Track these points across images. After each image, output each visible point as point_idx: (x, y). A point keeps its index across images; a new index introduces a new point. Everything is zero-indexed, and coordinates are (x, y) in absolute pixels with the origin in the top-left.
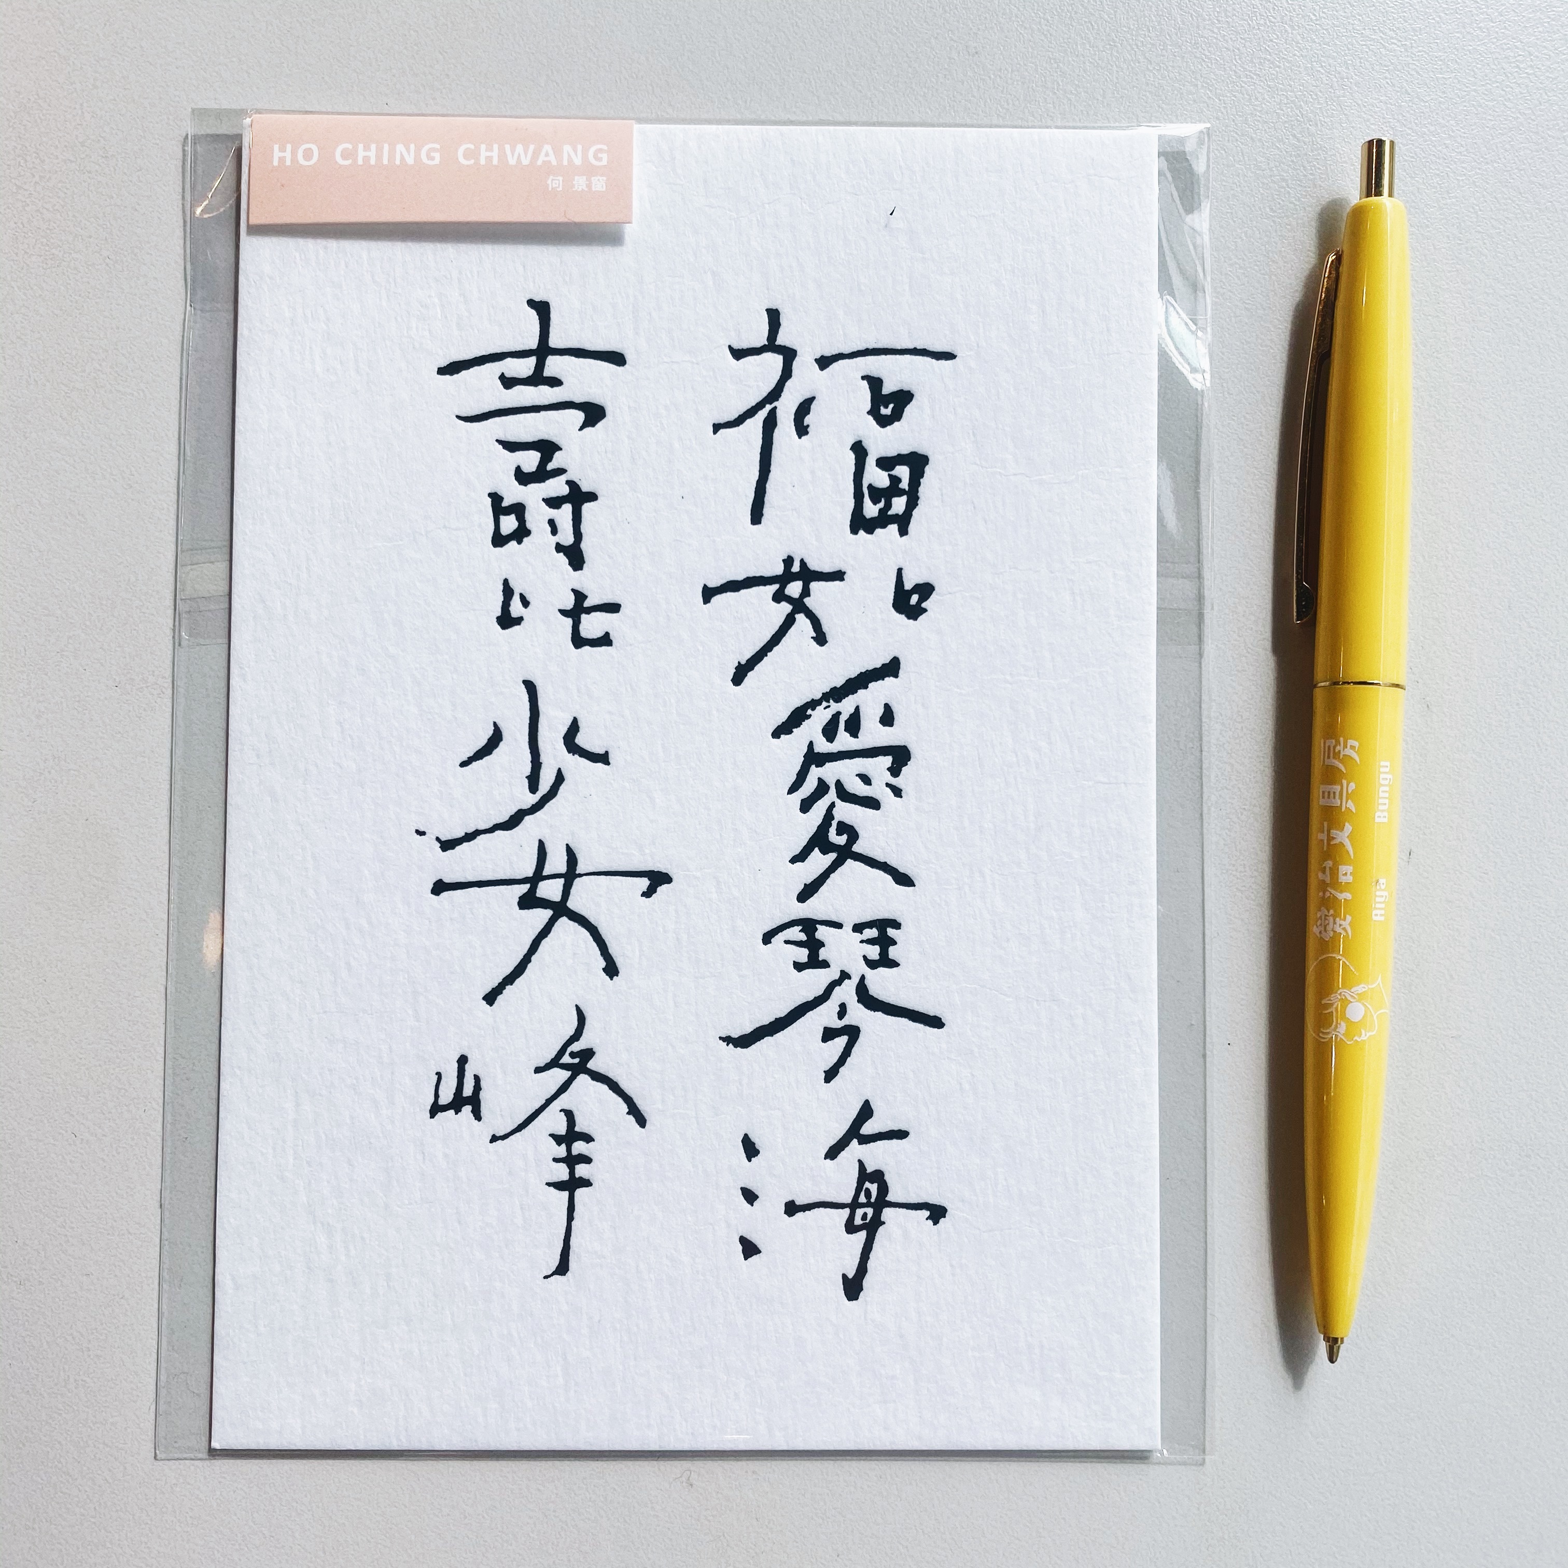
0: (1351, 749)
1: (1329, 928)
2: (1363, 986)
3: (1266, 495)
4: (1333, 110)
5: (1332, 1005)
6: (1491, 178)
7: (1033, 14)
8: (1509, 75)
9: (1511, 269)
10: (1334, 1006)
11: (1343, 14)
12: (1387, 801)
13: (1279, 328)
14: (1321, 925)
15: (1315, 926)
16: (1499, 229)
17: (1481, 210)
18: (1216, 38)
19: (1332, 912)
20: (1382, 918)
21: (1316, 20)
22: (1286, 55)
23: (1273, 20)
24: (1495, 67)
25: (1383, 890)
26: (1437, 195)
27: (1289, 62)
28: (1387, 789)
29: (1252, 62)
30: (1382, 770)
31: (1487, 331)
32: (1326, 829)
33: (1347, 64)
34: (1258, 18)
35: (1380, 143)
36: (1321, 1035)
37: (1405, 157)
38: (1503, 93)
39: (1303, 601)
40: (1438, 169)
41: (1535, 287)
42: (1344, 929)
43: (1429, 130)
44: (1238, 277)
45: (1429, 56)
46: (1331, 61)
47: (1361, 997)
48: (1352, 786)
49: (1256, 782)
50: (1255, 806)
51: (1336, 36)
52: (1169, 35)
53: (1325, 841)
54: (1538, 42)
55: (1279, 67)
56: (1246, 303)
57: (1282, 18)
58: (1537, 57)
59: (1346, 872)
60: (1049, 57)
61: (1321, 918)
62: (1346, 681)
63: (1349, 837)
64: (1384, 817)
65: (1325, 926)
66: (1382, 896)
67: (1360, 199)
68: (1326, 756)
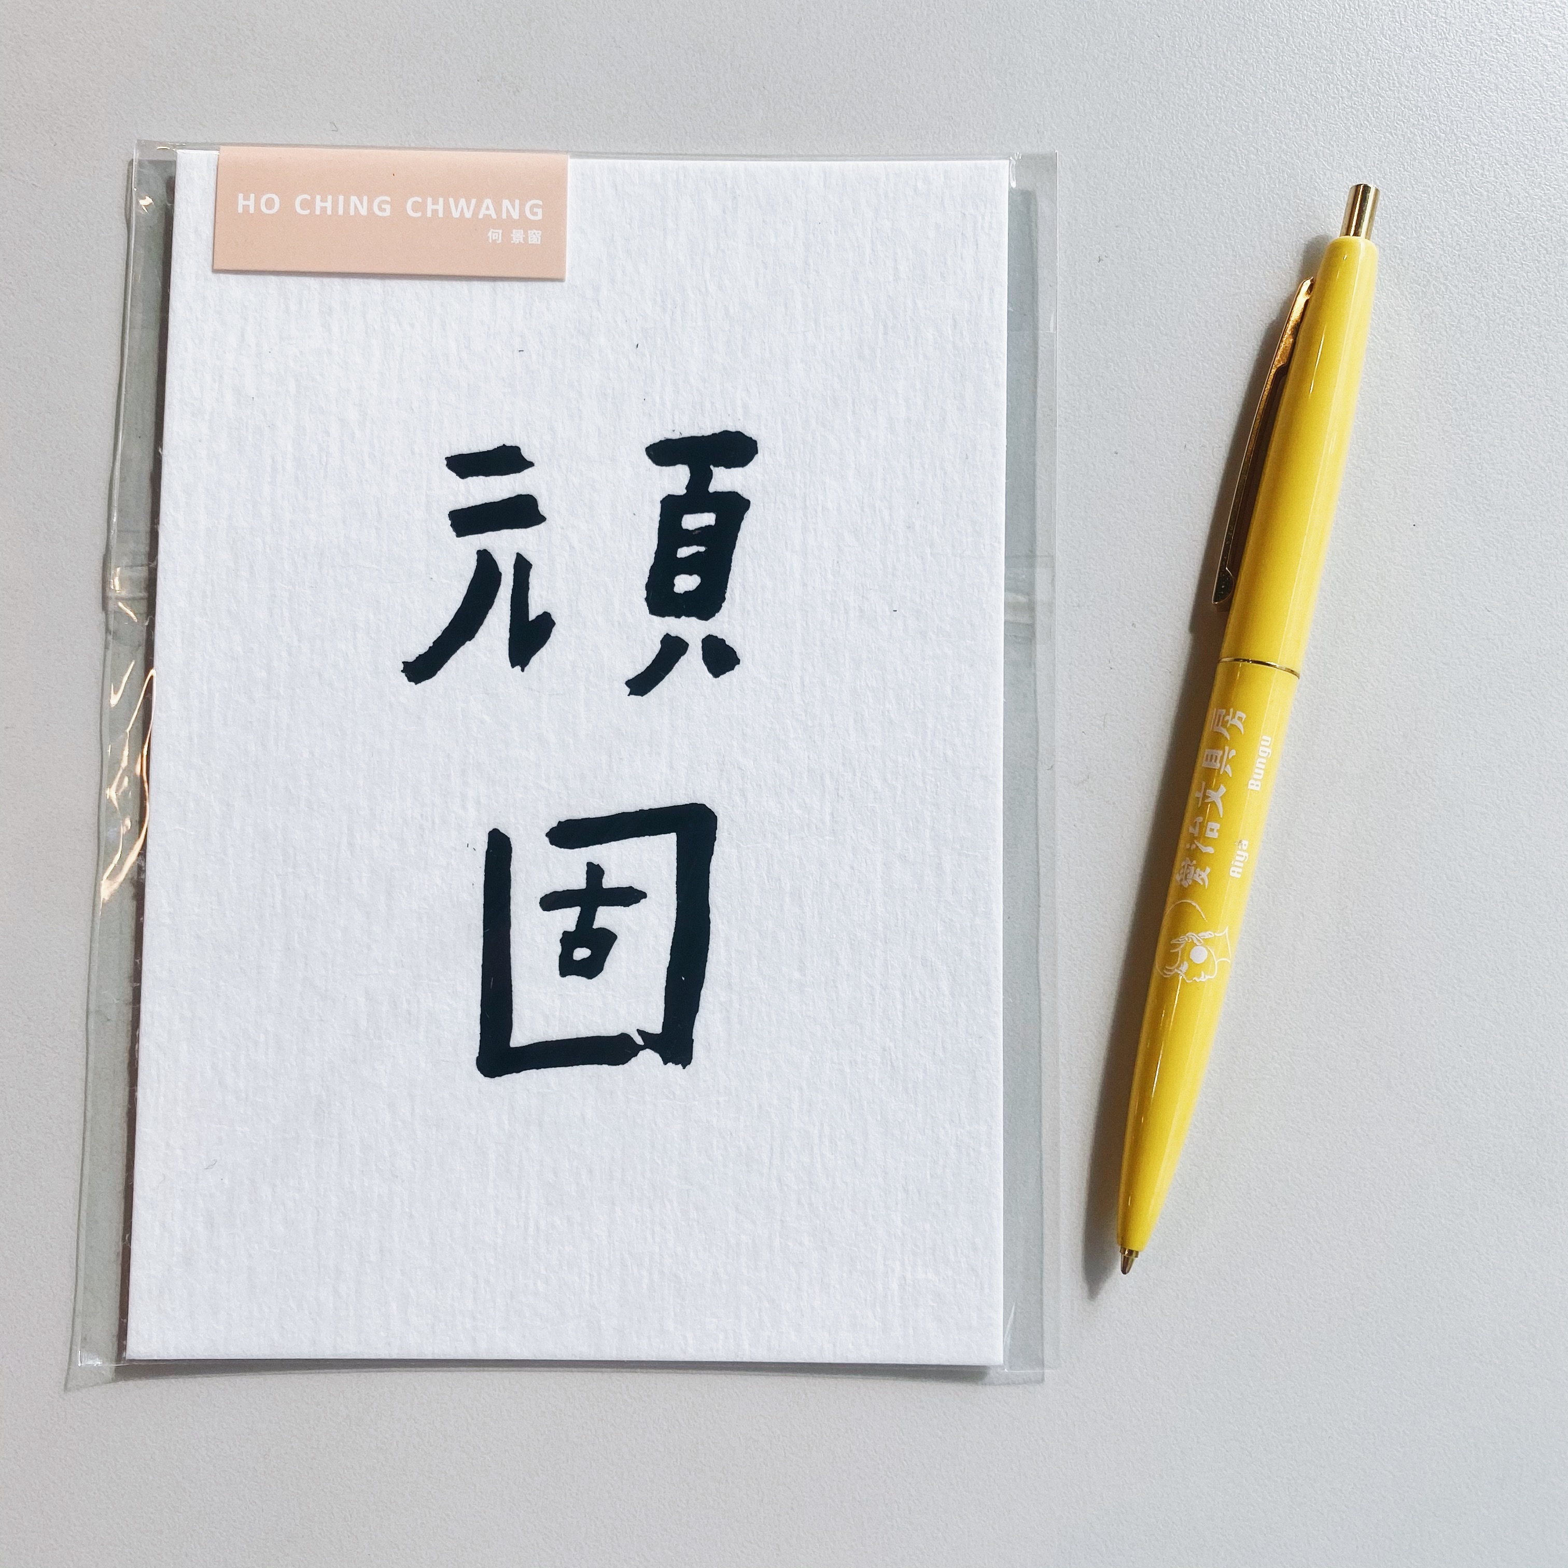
0: (1238, 719)
1: (1190, 876)
5: (1180, 945)
10: (1181, 947)
12: (1262, 772)
14: (1183, 873)
15: (1178, 875)
19: (1195, 862)
20: (1239, 876)
25: (1244, 851)
28: (1264, 761)
30: (1263, 743)
32: (1203, 790)
35: (1366, 188)
36: (1165, 972)
39: (1224, 584)
42: (1203, 880)
48: (1233, 753)
53: (1201, 799)
59: (1213, 829)
61: (1184, 867)
62: (1247, 658)
63: (1221, 797)
64: (1257, 785)
65: (1186, 875)
66: (1242, 856)
67: (1340, 236)
68: (1216, 724)
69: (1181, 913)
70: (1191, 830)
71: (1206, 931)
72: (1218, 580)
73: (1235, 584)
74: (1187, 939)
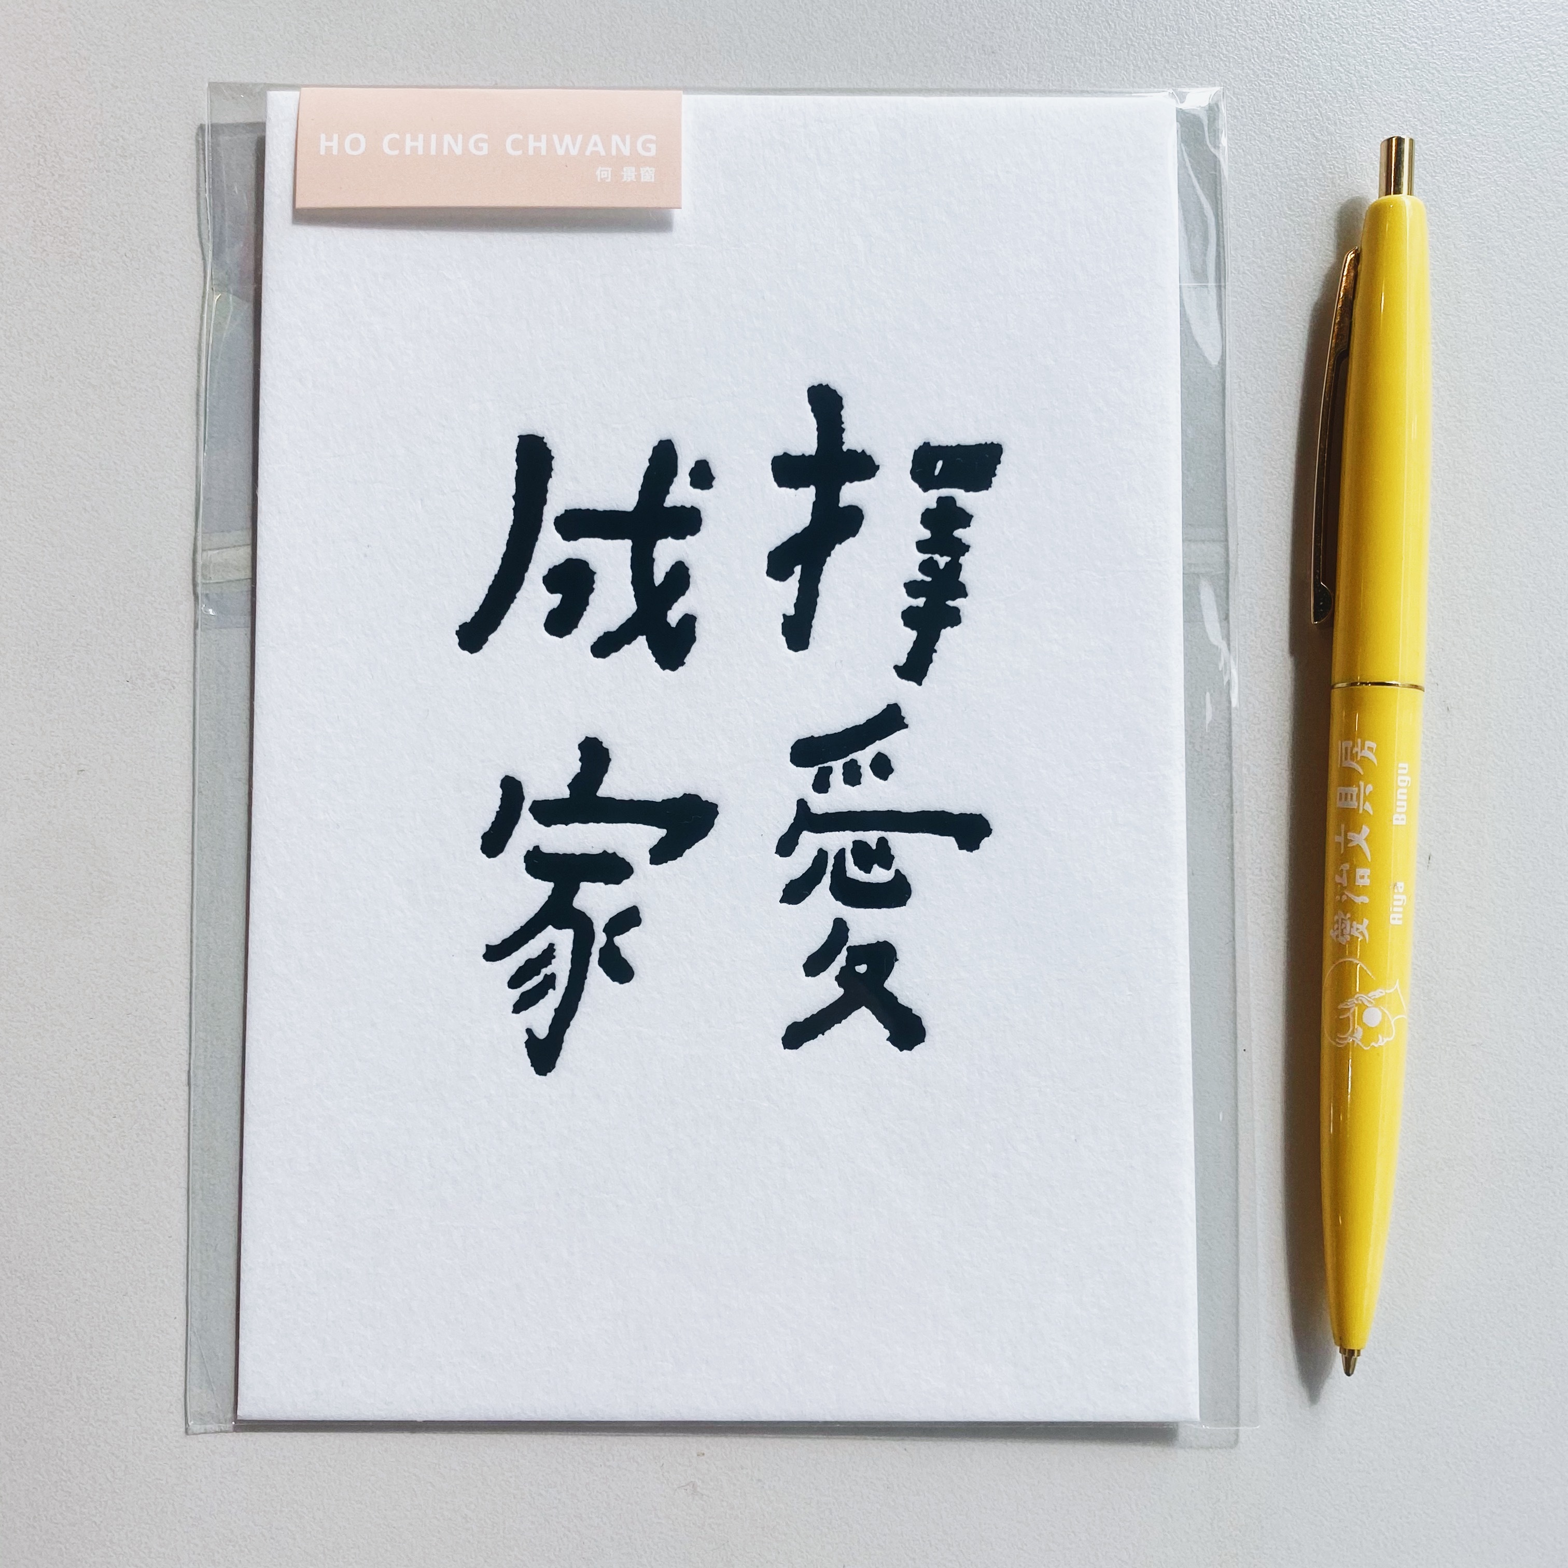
0: (1368, 750)
1: (1346, 932)
2: (1380, 990)
3: (1284, 495)
4: (1353, 109)
5: (1349, 1009)
6: (1512, 177)
7: (1049, 14)
8: (1531, 74)
9: (1533, 268)
10: (1352, 1011)
11: (1363, 13)
12: (1404, 803)
13: (1299, 328)
14: (1338, 929)
15: (1332, 931)
16: (1521, 228)
17: (1502, 209)
18: (1235, 38)
19: (1349, 915)
20: (1400, 922)
21: (1336, 19)
22: (1304, 53)
23: (1292, 19)
24: (1516, 65)
25: (1399, 893)
26: (1458, 193)
27: (1309, 61)
28: (1405, 791)
29: (1270, 60)
30: (1400, 771)
31: (1509, 331)
32: (1343, 831)
33: (1367, 62)
34: (1277, 17)
35: (1400, 141)
36: (1337, 1040)
37: (1426, 156)
38: (1525, 92)
39: (1321, 601)
40: (1459, 168)
41: (1557, 286)
42: (1362, 933)
43: (1449, 129)
44: (1255, 275)
45: (1450, 54)
46: (1350, 60)
47: (1378, 1002)
48: (1370, 788)
49: (1273, 784)
50: (1272, 809)
51: (1355, 35)
52: (1187, 35)
53: (1343, 844)
54: (1561, 41)
55: (1298, 66)
56: (1264, 303)
57: (1301, 17)
58: (1560, 55)
59: (1363, 876)
60: (1066, 56)
61: (1338, 921)
62: (1364, 681)
63: (1366, 839)
64: (1403, 819)
65: (1342, 930)
66: (1400, 900)
67: (1379, 197)
68: (1344, 758)
70: (1337, 879)
71: (1375, 990)
72: (1314, 597)
73: (1334, 599)
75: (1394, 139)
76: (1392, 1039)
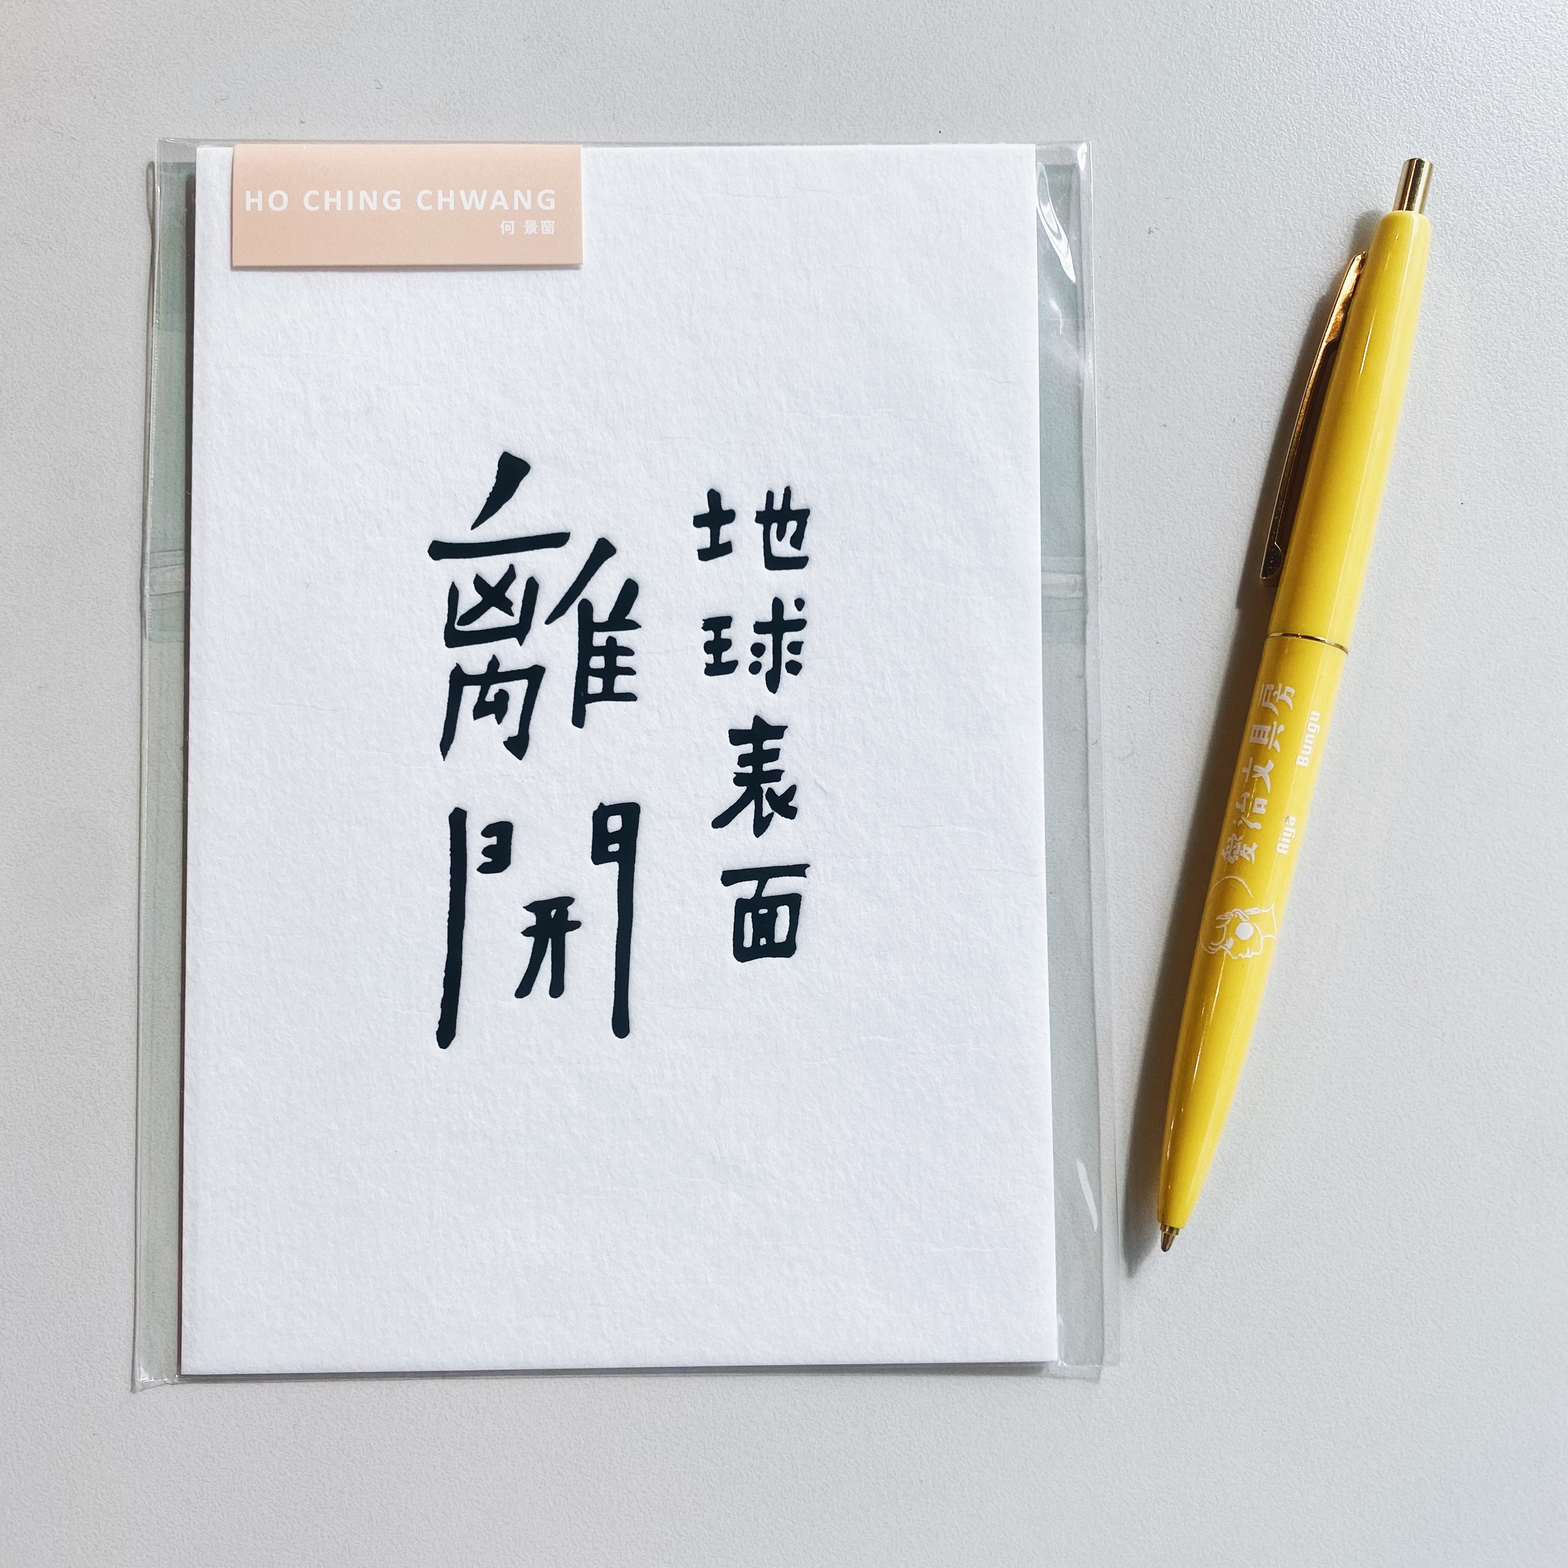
0: (1287, 694)
1: (1236, 852)
2: (1256, 908)
5: (1226, 921)
10: (1227, 923)
12: (1310, 748)
14: (1229, 849)
15: (1223, 850)
19: (1241, 838)
20: (1286, 852)
25: (1291, 827)
28: (1313, 737)
30: (1311, 718)
32: (1250, 766)
35: (1420, 163)
36: (1210, 948)
39: (1272, 559)
42: (1249, 855)
47: (1252, 919)
48: (1281, 728)
53: (1248, 775)
59: (1261, 805)
61: (1230, 843)
62: (1296, 633)
63: (1269, 773)
64: (1305, 761)
65: (1233, 851)
66: (1290, 833)
67: (1393, 210)
68: (1264, 699)
69: (1226, 888)
70: (1238, 805)
71: (1251, 907)
72: (1266, 555)
73: (1284, 559)
74: (1233, 915)
75: (1416, 160)
76: (1258, 954)
